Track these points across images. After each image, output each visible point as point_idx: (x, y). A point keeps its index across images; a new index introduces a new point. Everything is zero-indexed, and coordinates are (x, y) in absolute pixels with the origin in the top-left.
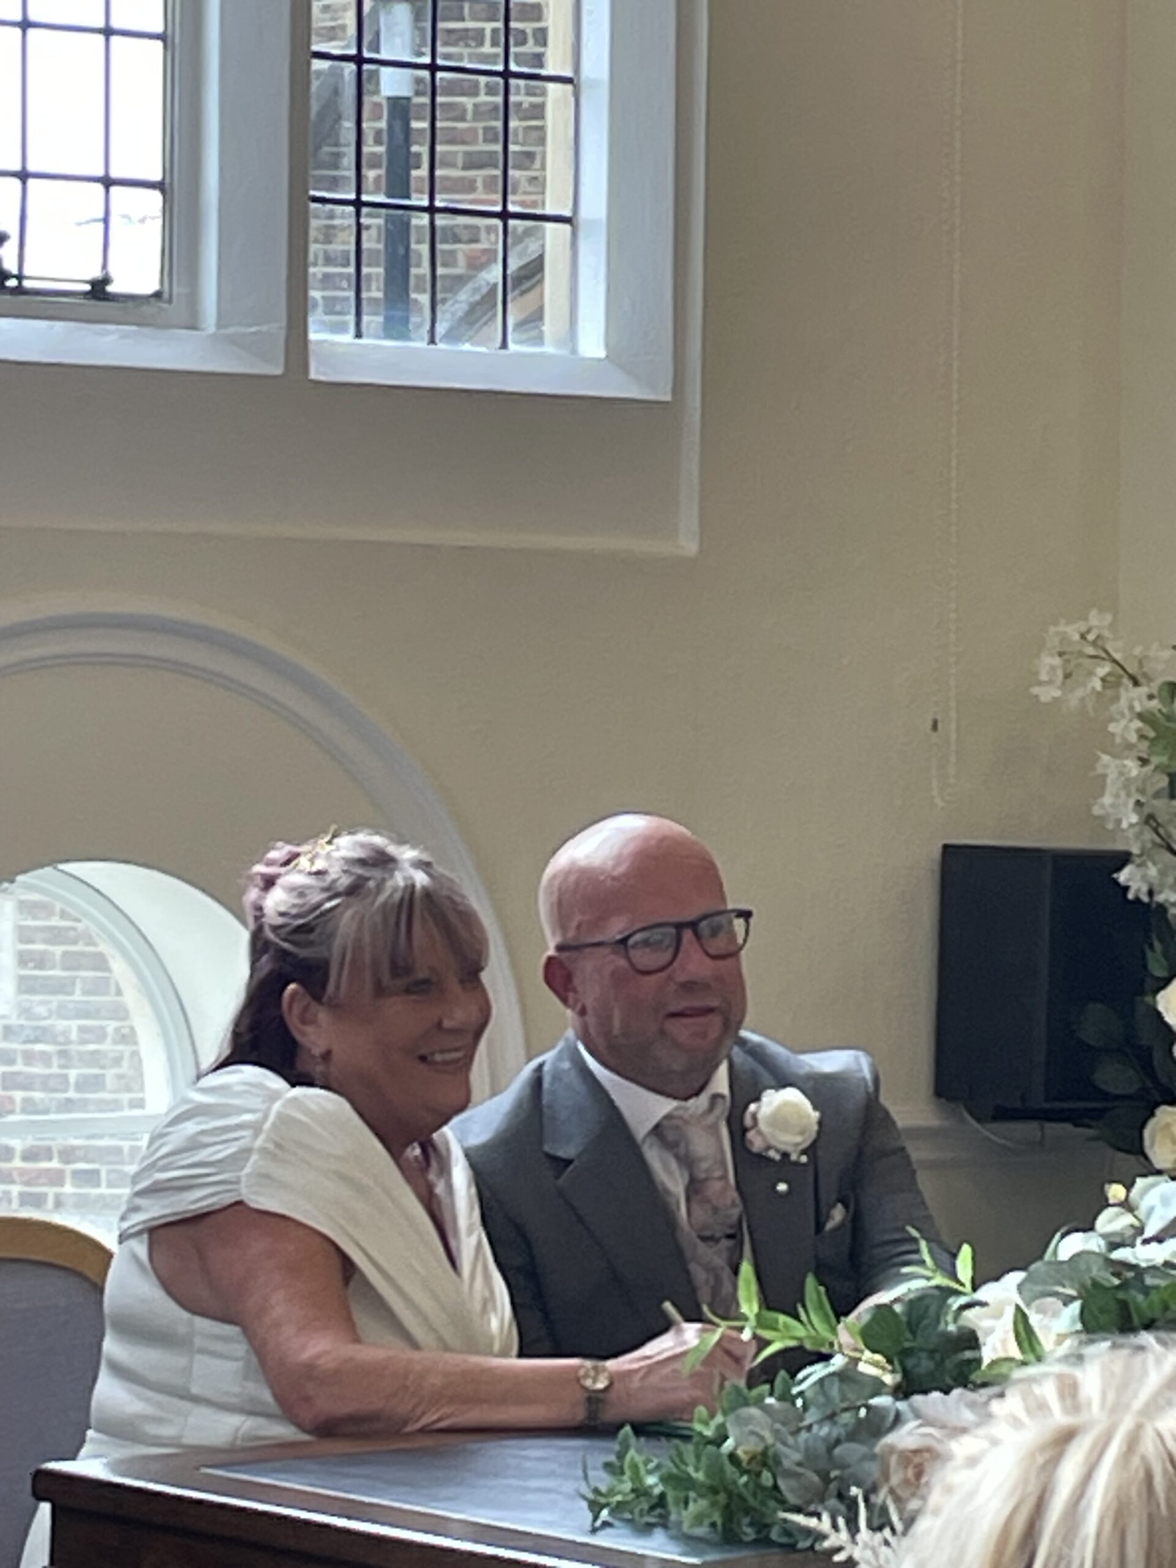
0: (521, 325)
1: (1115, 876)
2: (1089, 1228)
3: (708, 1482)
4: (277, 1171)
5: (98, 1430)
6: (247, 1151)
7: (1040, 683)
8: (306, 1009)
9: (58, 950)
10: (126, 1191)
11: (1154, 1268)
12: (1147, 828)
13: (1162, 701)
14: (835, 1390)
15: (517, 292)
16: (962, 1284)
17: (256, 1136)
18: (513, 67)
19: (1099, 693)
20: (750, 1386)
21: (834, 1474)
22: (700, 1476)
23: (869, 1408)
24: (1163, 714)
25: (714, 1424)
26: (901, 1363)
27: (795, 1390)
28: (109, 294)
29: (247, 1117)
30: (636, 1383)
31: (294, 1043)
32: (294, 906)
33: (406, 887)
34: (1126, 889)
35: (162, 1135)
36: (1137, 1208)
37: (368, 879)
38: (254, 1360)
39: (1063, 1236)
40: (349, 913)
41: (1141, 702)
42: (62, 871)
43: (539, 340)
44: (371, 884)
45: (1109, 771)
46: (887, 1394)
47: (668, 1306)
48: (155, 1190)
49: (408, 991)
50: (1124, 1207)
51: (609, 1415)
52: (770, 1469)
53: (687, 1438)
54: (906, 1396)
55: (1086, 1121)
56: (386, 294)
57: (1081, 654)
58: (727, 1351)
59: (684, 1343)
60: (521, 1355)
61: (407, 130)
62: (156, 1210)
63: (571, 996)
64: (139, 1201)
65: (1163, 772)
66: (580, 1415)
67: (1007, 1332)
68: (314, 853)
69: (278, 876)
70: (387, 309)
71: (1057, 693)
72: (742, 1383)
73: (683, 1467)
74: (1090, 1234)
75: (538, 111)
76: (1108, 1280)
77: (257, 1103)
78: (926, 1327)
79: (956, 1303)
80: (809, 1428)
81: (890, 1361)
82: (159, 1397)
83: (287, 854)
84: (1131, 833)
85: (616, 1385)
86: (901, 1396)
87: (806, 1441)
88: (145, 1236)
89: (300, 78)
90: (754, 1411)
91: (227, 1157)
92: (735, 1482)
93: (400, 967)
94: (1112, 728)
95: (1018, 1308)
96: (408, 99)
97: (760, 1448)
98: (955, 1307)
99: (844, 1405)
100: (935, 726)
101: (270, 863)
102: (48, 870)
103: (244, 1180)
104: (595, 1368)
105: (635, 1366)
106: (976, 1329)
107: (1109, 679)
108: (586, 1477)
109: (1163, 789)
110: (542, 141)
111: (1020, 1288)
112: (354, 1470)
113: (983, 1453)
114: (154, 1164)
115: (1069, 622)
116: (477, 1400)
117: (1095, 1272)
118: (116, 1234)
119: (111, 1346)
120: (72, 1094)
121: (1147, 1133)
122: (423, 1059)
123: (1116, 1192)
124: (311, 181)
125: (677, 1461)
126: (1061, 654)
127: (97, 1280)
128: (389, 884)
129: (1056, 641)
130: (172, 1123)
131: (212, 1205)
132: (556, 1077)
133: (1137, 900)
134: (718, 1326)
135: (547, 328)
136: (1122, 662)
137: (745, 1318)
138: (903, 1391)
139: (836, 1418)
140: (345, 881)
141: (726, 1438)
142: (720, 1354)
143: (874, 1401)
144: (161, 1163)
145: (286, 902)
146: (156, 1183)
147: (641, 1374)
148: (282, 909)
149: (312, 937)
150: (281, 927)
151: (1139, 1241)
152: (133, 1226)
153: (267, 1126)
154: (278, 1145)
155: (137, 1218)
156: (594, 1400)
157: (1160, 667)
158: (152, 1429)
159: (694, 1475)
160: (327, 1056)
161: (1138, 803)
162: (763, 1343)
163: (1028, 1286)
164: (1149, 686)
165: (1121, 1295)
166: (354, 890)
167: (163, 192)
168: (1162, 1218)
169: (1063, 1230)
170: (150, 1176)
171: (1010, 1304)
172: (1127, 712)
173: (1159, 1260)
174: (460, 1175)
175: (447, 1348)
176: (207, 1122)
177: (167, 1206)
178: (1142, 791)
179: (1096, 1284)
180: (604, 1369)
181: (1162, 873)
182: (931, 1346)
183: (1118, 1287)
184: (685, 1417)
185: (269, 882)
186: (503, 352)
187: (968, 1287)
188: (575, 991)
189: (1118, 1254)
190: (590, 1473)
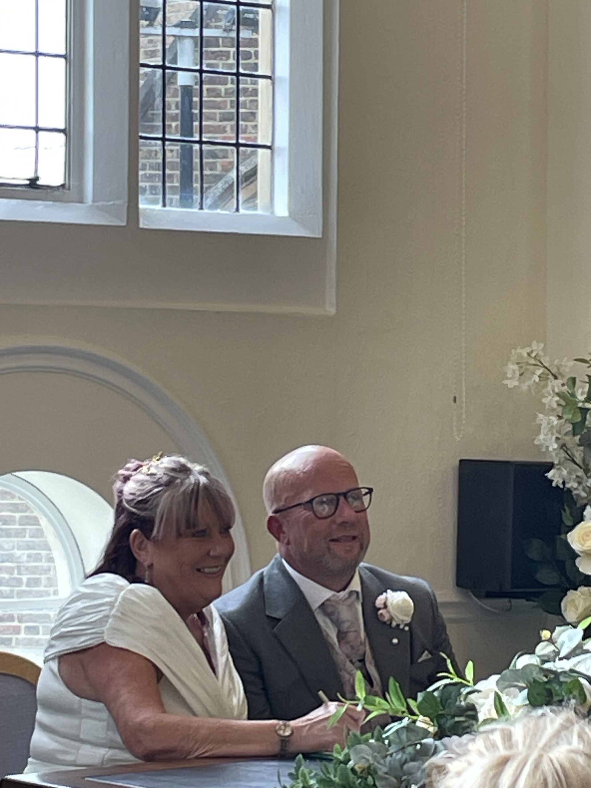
0: (246, 201)
1: (546, 475)
2: (532, 652)
3: (340, 783)
4: (123, 626)
5: (34, 758)
6: (107, 616)
7: (507, 379)
8: (141, 543)
9: (17, 515)
10: (48, 637)
11: (565, 672)
12: (562, 451)
13: (569, 387)
14: (404, 736)
15: (245, 184)
16: (469, 682)
17: (111, 609)
18: (241, 71)
19: (537, 383)
20: (362, 733)
21: (404, 778)
22: (337, 780)
23: (421, 744)
24: (569, 393)
25: (343, 753)
26: (437, 721)
27: (384, 736)
28: (39, 185)
29: (108, 600)
30: (304, 732)
31: (135, 560)
32: (139, 490)
33: (195, 483)
34: (552, 481)
35: (64, 609)
36: (556, 642)
37: (177, 478)
38: (112, 721)
39: (518, 658)
40: (167, 494)
41: (558, 387)
42: (15, 476)
43: (255, 208)
44: (178, 481)
45: (542, 422)
46: (430, 737)
47: (321, 693)
48: (61, 637)
49: (193, 536)
50: (549, 642)
51: (292, 748)
52: (372, 775)
53: (330, 760)
54: (440, 738)
55: (533, 598)
56: (181, 184)
57: (528, 364)
58: (350, 716)
59: (329, 712)
60: (249, 718)
61: (191, 101)
62: (62, 646)
63: (282, 536)
64: (54, 642)
65: (569, 422)
66: (276, 749)
67: (491, 706)
68: (150, 464)
69: (131, 476)
70: (181, 192)
71: (516, 383)
72: (358, 733)
73: (328, 775)
74: (533, 656)
75: (255, 92)
76: (541, 679)
77: (112, 593)
78: (449, 704)
79: (464, 691)
80: (391, 755)
81: (432, 720)
82: (65, 741)
83: (136, 465)
84: (554, 454)
85: (295, 734)
86: (437, 738)
87: (390, 761)
88: (57, 661)
89: (134, 77)
90: (363, 746)
91: (97, 620)
92: (354, 783)
93: (190, 523)
94: (544, 400)
95: (496, 694)
96: (191, 86)
97: (366, 765)
98: (464, 693)
99: (409, 743)
100: (455, 400)
101: (128, 469)
102: (8, 475)
103: (106, 631)
104: (285, 726)
105: (304, 724)
106: (475, 704)
107: (542, 376)
108: (279, 781)
109: (570, 431)
110: (257, 108)
111: (497, 683)
112: (162, 778)
113: (464, 770)
114: (61, 624)
115: (523, 348)
116: (224, 741)
117: (534, 675)
118: (43, 659)
119: (40, 715)
120: (24, 588)
121: (563, 604)
122: (199, 570)
123: (545, 634)
124: (140, 128)
125: (325, 772)
126: (518, 363)
127: (34, 683)
128: (187, 481)
129: (516, 357)
130: (69, 603)
131: (90, 644)
132: (270, 578)
133: (557, 486)
134: (345, 703)
135: (258, 201)
136: (549, 368)
137: (359, 700)
138: (440, 735)
139: (405, 750)
140: (165, 479)
141: (350, 760)
142: (347, 717)
143: (424, 741)
144: (64, 623)
145: (135, 488)
146: (62, 633)
147: (307, 728)
148: (133, 492)
149: (147, 506)
150: (132, 500)
151: (557, 659)
152: (50, 655)
153: (117, 604)
154: (122, 613)
155: (52, 651)
156: (284, 741)
157: (567, 370)
158: (61, 757)
159: (334, 779)
160: (151, 566)
161: (557, 439)
162: (368, 712)
163: (501, 682)
164: (562, 379)
165: (548, 686)
166: (170, 483)
167: (66, 134)
168: (568, 647)
169: (518, 654)
170: (59, 630)
171: (492, 691)
172: (551, 392)
173: (567, 668)
174: (218, 628)
175: (211, 716)
176: (86, 603)
177: (68, 645)
178: (559, 432)
179: (535, 681)
180: (289, 726)
181: (569, 473)
182: (453, 713)
183: (546, 683)
184: (329, 749)
185: (126, 479)
186: (237, 213)
187: (471, 683)
188: (284, 533)
189: (547, 666)
190: (282, 779)
